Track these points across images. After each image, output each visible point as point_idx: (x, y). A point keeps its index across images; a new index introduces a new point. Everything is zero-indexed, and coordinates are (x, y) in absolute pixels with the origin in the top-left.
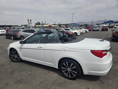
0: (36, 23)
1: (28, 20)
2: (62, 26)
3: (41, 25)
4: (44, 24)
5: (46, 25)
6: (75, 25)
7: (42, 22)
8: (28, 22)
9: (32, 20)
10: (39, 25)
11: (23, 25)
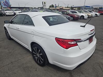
0: (50, 6)
1: (43, 2)
2: (75, 9)
3: (54, 7)
4: (57, 7)
5: (59, 7)
6: (89, 8)
7: (56, 5)
8: (43, 4)
9: (46, 3)
10: (53, 7)
11: (39, 8)
